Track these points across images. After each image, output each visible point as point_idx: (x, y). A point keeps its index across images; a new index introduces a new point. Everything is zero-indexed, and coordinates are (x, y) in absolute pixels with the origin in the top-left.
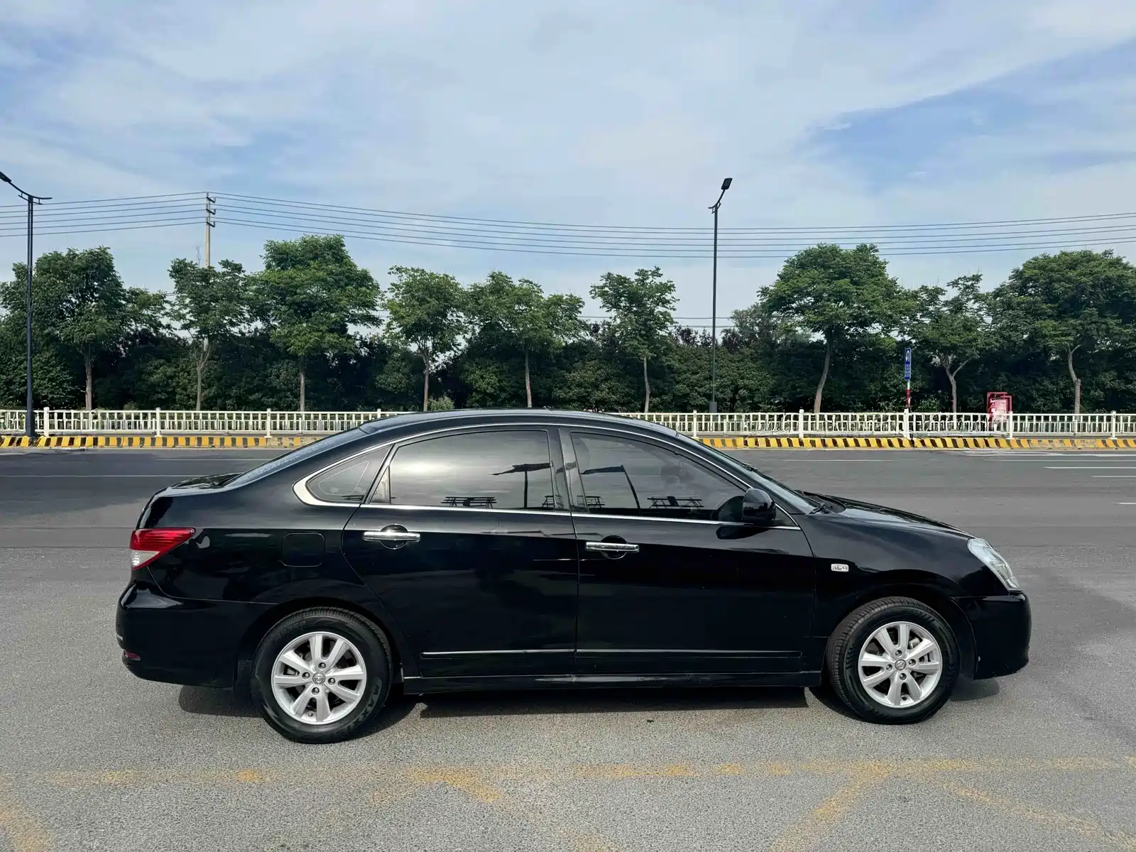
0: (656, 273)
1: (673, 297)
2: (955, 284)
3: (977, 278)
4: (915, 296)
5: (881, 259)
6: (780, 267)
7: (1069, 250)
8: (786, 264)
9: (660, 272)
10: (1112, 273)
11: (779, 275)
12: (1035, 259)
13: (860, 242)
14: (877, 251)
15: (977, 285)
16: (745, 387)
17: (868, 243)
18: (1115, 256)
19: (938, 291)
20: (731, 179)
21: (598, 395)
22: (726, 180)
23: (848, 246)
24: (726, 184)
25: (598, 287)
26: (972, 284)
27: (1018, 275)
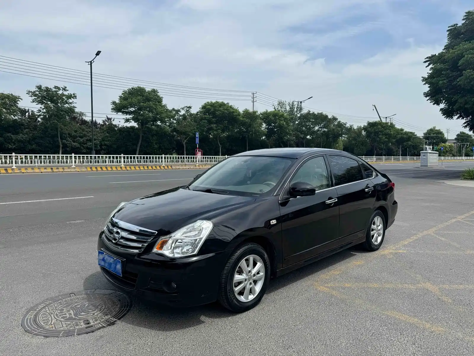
0: (65, 89)
1: (73, 101)
2: (183, 109)
3: (190, 107)
4: (171, 112)
5: (161, 96)
6: (120, 93)
7: (218, 101)
8: (123, 92)
9: (67, 89)
10: (232, 110)
11: (119, 97)
12: (208, 102)
13: (152, 88)
14: (158, 92)
15: (191, 110)
16: (105, 145)
17: (155, 88)
18: (230, 105)
19: (179, 111)
20: (100, 52)
21: (30, 147)
22: (98, 51)
23: (148, 89)
24: (98, 53)
25: (31, 92)
26: (189, 110)
27: (204, 107)
